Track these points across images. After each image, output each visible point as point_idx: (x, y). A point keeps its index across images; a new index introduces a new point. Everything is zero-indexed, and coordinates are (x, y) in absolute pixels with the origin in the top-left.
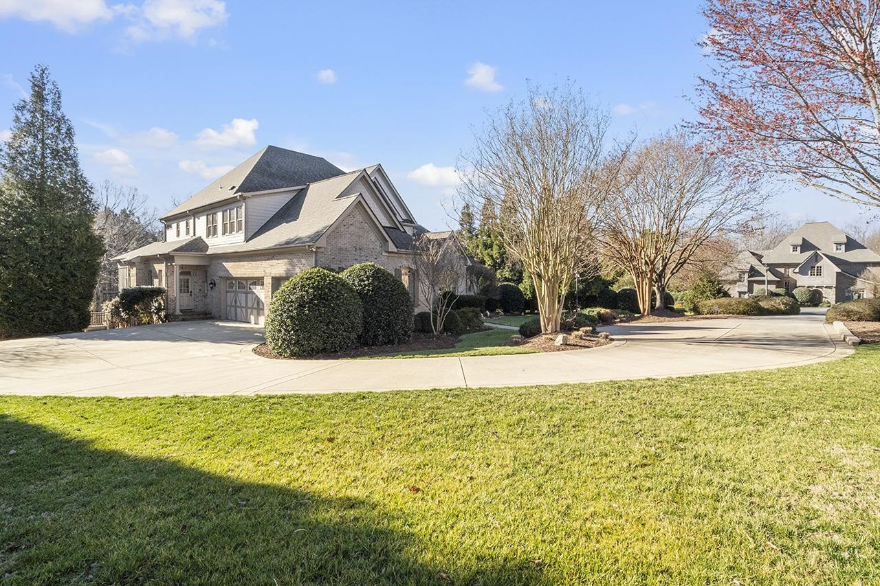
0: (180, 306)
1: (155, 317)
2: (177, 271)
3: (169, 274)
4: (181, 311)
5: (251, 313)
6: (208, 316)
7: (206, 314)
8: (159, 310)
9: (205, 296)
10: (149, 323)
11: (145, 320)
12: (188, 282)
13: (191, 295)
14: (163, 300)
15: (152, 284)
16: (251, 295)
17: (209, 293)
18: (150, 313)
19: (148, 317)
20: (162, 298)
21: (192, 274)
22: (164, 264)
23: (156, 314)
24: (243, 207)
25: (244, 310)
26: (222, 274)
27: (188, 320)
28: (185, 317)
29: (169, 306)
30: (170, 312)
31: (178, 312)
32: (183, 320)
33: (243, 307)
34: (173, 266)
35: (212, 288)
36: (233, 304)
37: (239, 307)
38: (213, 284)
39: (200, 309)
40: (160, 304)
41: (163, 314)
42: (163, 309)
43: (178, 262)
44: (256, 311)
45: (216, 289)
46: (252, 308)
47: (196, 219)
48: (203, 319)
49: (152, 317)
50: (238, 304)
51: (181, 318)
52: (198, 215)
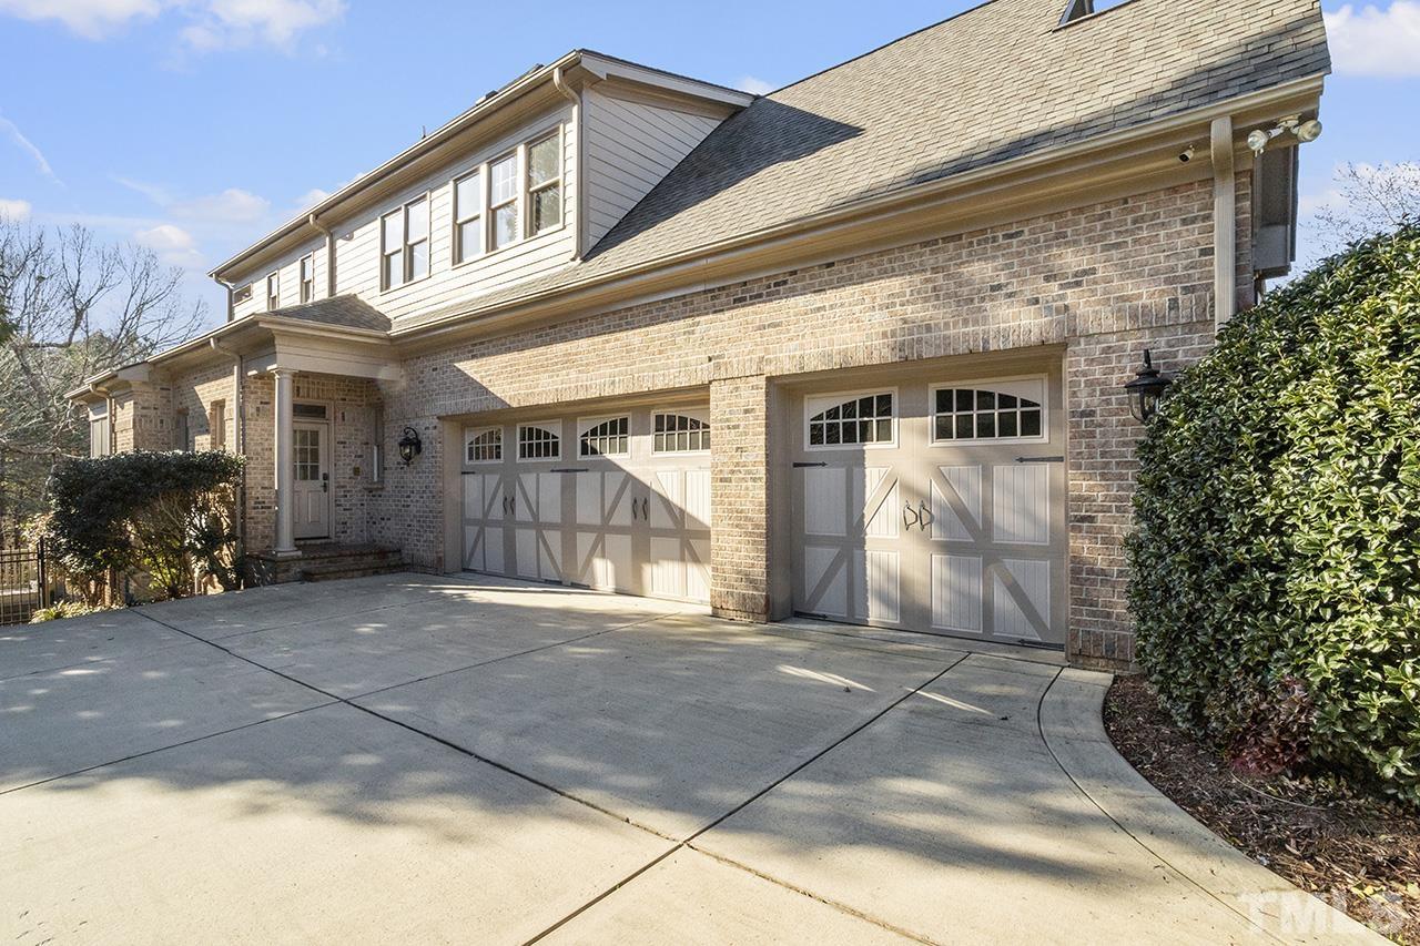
0: (294, 524)
1: (198, 567)
2: (282, 398)
3: (250, 410)
4: (299, 542)
5: (598, 548)
6: (392, 559)
7: (382, 553)
8: (212, 538)
9: (374, 491)
10: (174, 592)
11: (161, 577)
12: (315, 442)
13: (325, 487)
14: (229, 505)
15: (187, 443)
16: (594, 477)
17: (391, 480)
18: (180, 553)
19: (169, 565)
20: (223, 500)
21: (329, 413)
22: (233, 380)
23: (200, 554)
24: (572, 127)
25: (554, 538)
26: (449, 405)
27: (325, 576)
28: (313, 566)
29: (250, 525)
30: (255, 546)
31: (286, 547)
32: (307, 577)
33: (552, 526)
34: (271, 377)
35: (408, 458)
36: (497, 512)
37: (525, 525)
38: (413, 444)
39: (353, 537)
40: (216, 520)
41: (226, 555)
42: (231, 537)
43: (289, 359)
44: (626, 540)
45: (424, 462)
46: (604, 529)
47: (340, 243)
48: (376, 572)
49: (187, 569)
50: (522, 513)
51: (296, 569)
52: (345, 228)
